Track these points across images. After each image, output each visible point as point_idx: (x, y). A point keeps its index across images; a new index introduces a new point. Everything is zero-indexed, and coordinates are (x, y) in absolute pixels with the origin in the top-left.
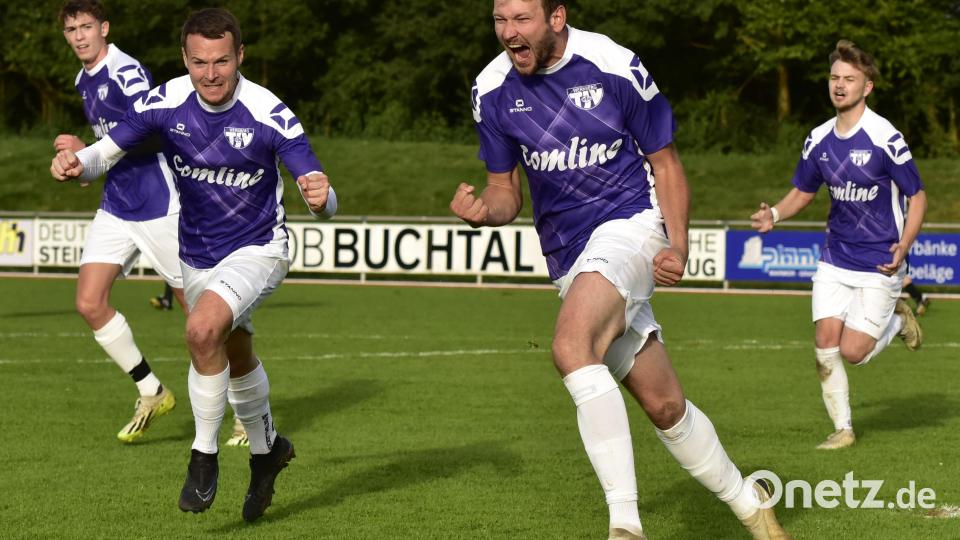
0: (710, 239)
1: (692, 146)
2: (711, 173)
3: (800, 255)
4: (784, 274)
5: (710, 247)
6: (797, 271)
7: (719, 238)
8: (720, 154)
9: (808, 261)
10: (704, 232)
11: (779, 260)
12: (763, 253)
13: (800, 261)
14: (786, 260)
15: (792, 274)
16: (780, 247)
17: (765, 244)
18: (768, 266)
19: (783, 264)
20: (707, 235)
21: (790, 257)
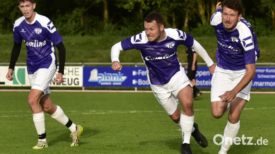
0: (77, 70)
1: (69, 33)
2: (77, 44)
3: (113, 76)
4: (107, 84)
5: (77, 73)
6: (112, 82)
7: (80, 70)
8: (80, 36)
9: (116, 78)
10: (74, 67)
11: (105, 78)
12: (98, 75)
13: (113, 78)
14: (108, 78)
15: (110, 84)
16: (105, 73)
17: (99, 72)
18: (100, 81)
19: (106, 80)
20: (75, 69)
21: (109, 77)
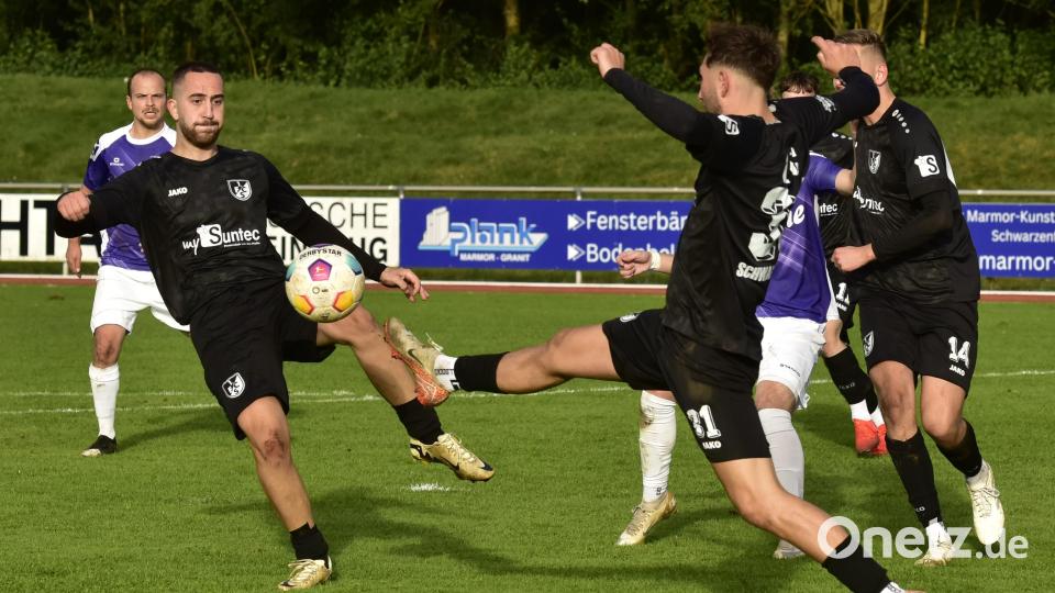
0: (379, 210)
1: (385, 77)
2: (404, 115)
3: (501, 231)
4: (480, 257)
5: (379, 221)
6: (498, 254)
7: (392, 208)
8: (422, 88)
9: (513, 241)
10: (371, 201)
11: (473, 241)
12: (451, 230)
13: (501, 241)
14: (483, 239)
15: (491, 257)
16: (474, 220)
17: (452, 219)
18: (458, 247)
19: (478, 244)
20: (375, 205)
21: (488, 235)
